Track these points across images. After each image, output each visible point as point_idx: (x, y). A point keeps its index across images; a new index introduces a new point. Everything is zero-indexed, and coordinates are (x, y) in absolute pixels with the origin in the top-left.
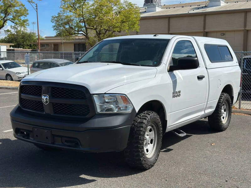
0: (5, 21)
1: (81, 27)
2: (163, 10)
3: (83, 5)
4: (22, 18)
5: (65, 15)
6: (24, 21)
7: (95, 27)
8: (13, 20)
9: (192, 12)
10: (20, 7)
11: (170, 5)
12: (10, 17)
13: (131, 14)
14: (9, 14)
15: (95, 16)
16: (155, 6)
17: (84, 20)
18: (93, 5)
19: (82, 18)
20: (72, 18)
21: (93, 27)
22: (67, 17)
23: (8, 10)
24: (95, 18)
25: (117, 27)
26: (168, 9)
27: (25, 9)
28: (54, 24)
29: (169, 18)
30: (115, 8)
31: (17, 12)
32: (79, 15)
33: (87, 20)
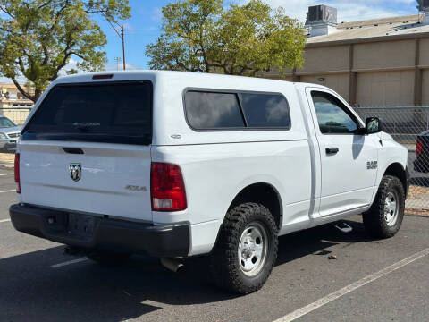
0: (67, 56)
1: (199, 63)
2: (340, 31)
3: (202, 23)
4: (97, 49)
5: (170, 41)
6: (100, 55)
7: (223, 62)
8: (80, 54)
9: (394, 33)
10: (93, 30)
11: (353, 23)
12: (76, 48)
13: (287, 37)
14: (74, 44)
15: (224, 42)
16: (325, 25)
17: (203, 50)
18: (220, 22)
19: (200, 48)
20: (182, 47)
21: (220, 62)
22: (173, 45)
23: (73, 35)
24: (223, 47)
25: (263, 62)
26: (349, 30)
27: (101, 33)
28: (150, 59)
29: (351, 45)
30: (259, 27)
31: (87, 39)
32: (196, 41)
33: (209, 50)
